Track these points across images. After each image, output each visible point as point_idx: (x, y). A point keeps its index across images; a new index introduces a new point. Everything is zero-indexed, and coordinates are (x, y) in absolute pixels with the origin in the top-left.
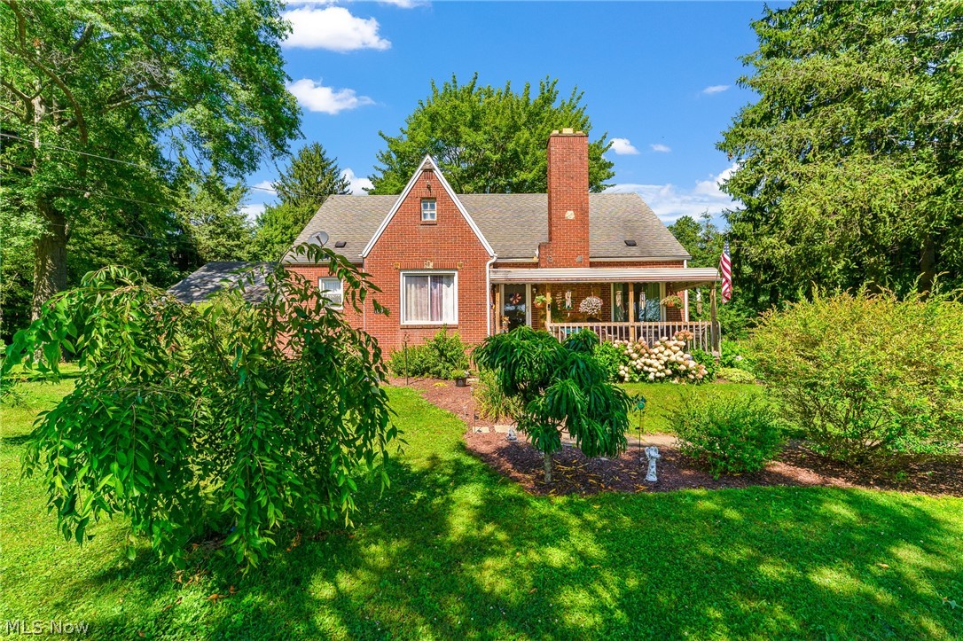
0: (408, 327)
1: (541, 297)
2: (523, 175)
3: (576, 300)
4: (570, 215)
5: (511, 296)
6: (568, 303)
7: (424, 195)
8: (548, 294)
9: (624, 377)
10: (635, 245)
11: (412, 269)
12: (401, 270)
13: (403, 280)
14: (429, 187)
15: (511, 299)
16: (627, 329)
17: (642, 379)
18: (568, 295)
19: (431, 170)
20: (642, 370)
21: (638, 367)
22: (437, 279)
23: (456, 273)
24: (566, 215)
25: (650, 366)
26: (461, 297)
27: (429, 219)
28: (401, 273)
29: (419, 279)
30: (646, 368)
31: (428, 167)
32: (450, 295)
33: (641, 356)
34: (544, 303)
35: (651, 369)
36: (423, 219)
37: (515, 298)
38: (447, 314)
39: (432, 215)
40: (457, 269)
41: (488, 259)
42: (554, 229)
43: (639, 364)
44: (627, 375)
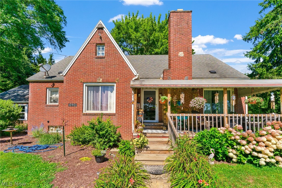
0: (87, 114)
1: (164, 97)
2: (156, 50)
3: (188, 100)
4: (181, 54)
5: (147, 98)
6: (182, 101)
7: (98, 42)
8: (169, 95)
9: (232, 158)
10: (215, 73)
11: (90, 82)
12: (84, 83)
13: (85, 89)
14: (101, 38)
15: (148, 100)
16: (223, 118)
17: (250, 162)
18: (182, 96)
19: (102, 28)
20: (250, 154)
21: (248, 152)
22: (105, 88)
23: (115, 85)
24: (179, 54)
25: (260, 152)
26: (117, 98)
27: (101, 55)
28: (84, 85)
29: (95, 88)
30: (255, 154)
31: (100, 26)
32: (112, 97)
33: (249, 142)
34: (166, 100)
35: (260, 155)
36: (97, 55)
37: (150, 99)
38: (110, 107)
39: (103, 54)
40: (115, 83)
41: (134, 77)
42: (171, 62)
43: (247, 149)
44: (235, 157)
